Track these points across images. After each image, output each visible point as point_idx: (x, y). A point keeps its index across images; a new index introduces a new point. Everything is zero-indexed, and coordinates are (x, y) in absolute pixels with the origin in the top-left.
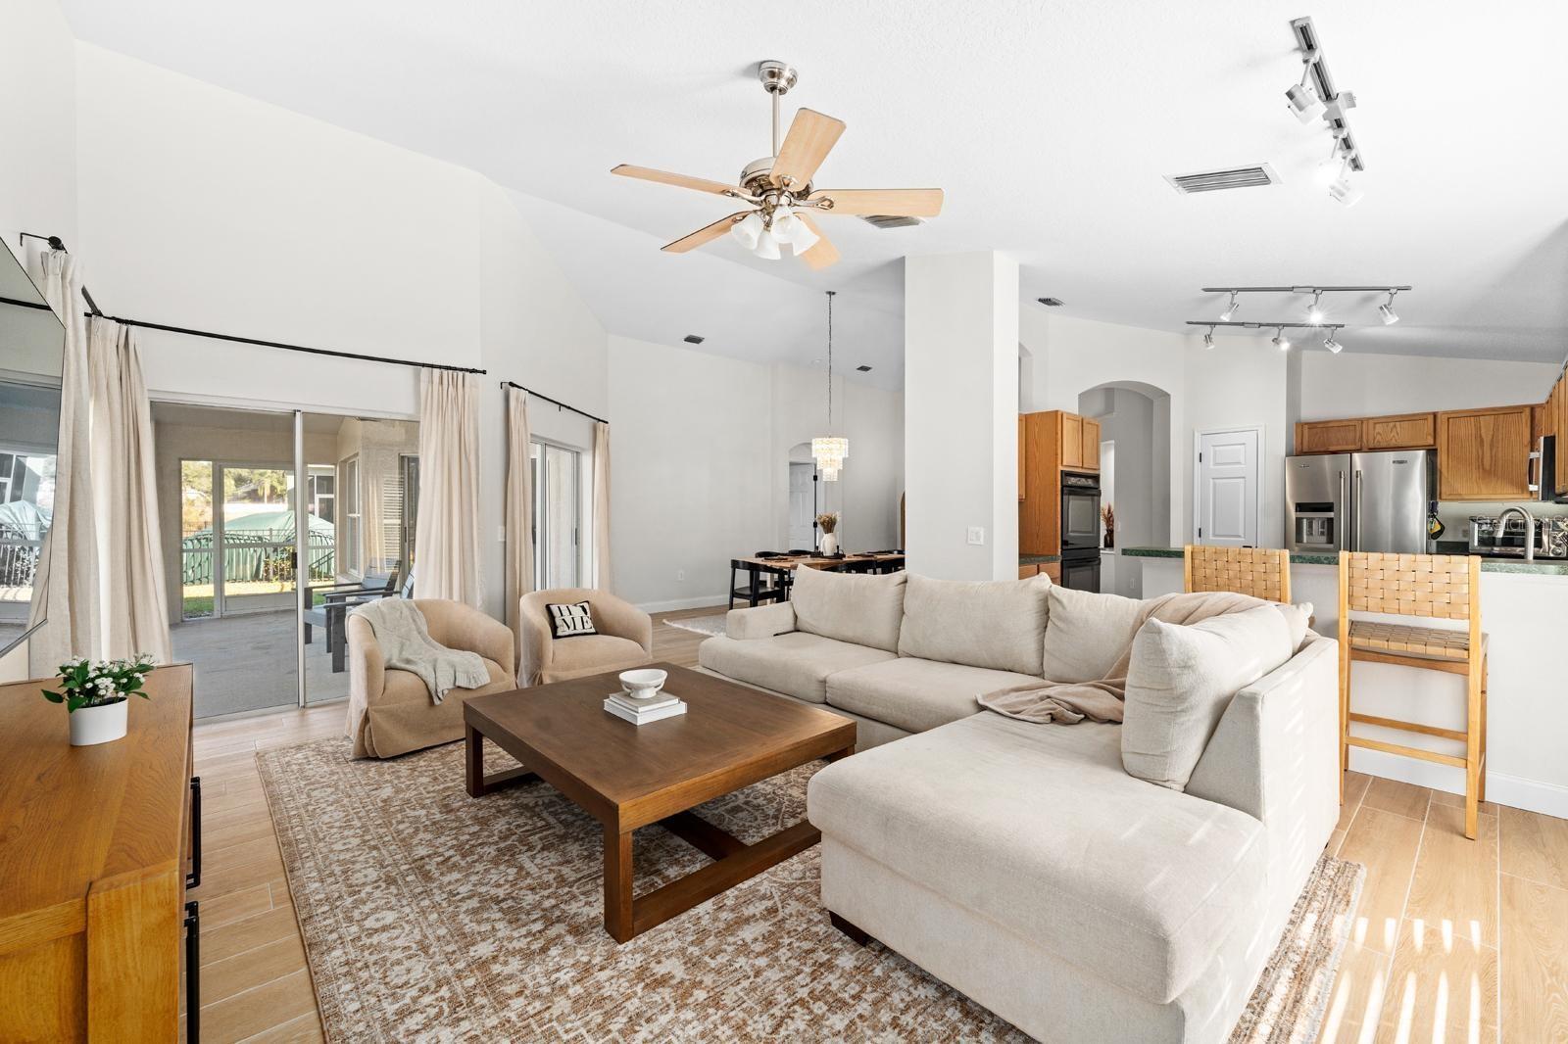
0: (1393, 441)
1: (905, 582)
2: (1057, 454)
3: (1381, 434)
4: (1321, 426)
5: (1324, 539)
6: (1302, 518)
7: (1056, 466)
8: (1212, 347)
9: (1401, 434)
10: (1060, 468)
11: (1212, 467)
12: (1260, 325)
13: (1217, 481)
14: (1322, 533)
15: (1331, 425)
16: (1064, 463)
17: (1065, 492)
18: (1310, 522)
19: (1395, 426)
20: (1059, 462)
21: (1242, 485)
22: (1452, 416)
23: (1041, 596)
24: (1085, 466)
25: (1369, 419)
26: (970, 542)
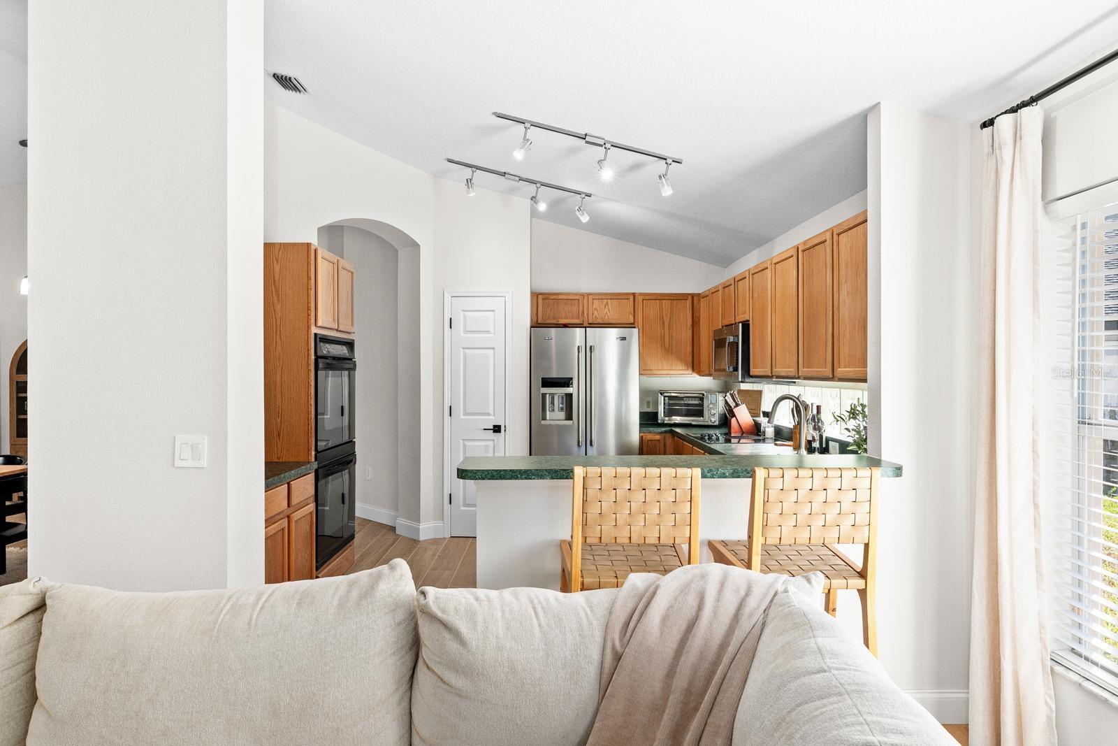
0: (606, 317)
1: (41, 607)
2: (309, 309)
3: (599, 311)
4: (552, 297)
5: (562, 415)
6: (546, 394)
7: (309, 328)
8: (472, 194)
9: (611, 313)
10: (314, 330)
11: (463, 335)
12: (521, 179)
13: (467, 351)
14: (562, 409)
15: (560, 297)
16: (320, 323)
17: (321, 365)
18: (552, 396)
19: (607, 303)
20: (313, 321)
21: (492, 355)
22: (646, 298)
23: (401, 615)
24: (341, 329)
25: (589, 294)
26: (178, 463)
